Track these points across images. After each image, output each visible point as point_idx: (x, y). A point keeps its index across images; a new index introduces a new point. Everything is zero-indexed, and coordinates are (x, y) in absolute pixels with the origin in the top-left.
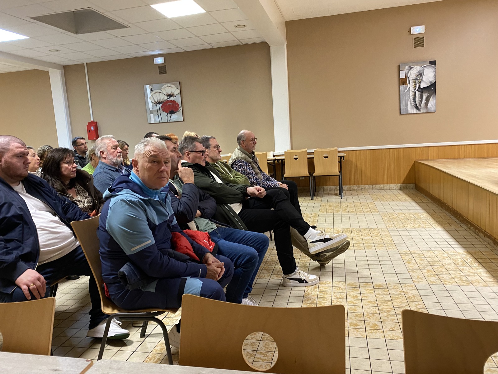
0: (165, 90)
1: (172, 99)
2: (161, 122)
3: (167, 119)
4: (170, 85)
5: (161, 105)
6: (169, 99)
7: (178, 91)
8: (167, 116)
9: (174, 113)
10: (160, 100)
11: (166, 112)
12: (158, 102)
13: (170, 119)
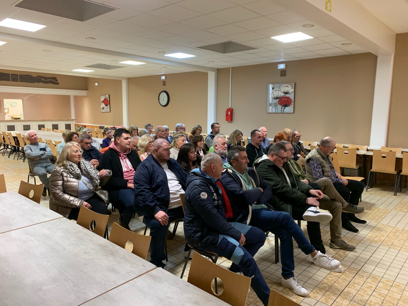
0: (283, 89)
1: (287, 95)
2: (276, 112)
3: (281, 111)
4: (287, 85)
5: (278, 100)
6: (285, 96)
7: (293, 90)
8: (282, 108)
9: (287, 107)
10: (278, 96)
11: (281, 105)
12: (276, 97)
13: (284, 111)
